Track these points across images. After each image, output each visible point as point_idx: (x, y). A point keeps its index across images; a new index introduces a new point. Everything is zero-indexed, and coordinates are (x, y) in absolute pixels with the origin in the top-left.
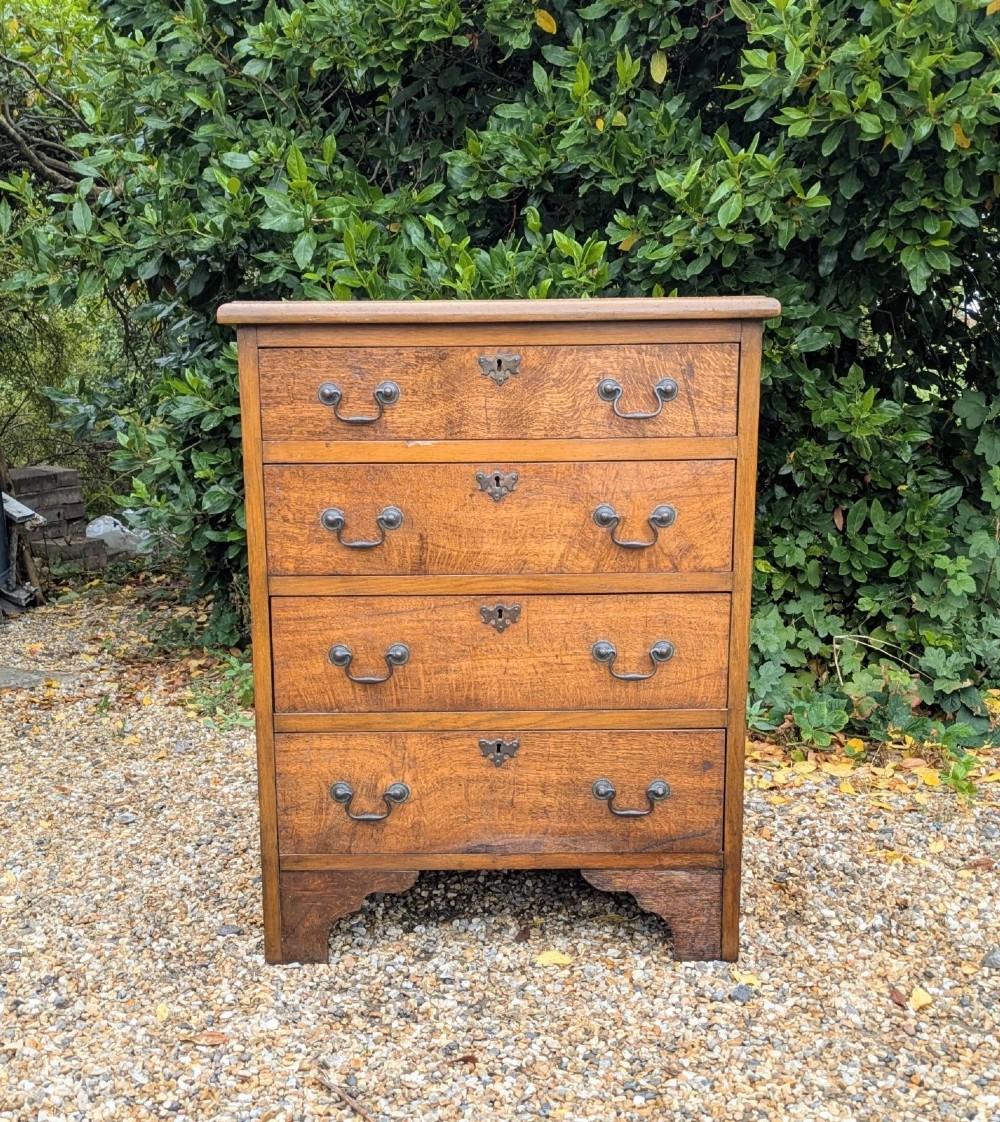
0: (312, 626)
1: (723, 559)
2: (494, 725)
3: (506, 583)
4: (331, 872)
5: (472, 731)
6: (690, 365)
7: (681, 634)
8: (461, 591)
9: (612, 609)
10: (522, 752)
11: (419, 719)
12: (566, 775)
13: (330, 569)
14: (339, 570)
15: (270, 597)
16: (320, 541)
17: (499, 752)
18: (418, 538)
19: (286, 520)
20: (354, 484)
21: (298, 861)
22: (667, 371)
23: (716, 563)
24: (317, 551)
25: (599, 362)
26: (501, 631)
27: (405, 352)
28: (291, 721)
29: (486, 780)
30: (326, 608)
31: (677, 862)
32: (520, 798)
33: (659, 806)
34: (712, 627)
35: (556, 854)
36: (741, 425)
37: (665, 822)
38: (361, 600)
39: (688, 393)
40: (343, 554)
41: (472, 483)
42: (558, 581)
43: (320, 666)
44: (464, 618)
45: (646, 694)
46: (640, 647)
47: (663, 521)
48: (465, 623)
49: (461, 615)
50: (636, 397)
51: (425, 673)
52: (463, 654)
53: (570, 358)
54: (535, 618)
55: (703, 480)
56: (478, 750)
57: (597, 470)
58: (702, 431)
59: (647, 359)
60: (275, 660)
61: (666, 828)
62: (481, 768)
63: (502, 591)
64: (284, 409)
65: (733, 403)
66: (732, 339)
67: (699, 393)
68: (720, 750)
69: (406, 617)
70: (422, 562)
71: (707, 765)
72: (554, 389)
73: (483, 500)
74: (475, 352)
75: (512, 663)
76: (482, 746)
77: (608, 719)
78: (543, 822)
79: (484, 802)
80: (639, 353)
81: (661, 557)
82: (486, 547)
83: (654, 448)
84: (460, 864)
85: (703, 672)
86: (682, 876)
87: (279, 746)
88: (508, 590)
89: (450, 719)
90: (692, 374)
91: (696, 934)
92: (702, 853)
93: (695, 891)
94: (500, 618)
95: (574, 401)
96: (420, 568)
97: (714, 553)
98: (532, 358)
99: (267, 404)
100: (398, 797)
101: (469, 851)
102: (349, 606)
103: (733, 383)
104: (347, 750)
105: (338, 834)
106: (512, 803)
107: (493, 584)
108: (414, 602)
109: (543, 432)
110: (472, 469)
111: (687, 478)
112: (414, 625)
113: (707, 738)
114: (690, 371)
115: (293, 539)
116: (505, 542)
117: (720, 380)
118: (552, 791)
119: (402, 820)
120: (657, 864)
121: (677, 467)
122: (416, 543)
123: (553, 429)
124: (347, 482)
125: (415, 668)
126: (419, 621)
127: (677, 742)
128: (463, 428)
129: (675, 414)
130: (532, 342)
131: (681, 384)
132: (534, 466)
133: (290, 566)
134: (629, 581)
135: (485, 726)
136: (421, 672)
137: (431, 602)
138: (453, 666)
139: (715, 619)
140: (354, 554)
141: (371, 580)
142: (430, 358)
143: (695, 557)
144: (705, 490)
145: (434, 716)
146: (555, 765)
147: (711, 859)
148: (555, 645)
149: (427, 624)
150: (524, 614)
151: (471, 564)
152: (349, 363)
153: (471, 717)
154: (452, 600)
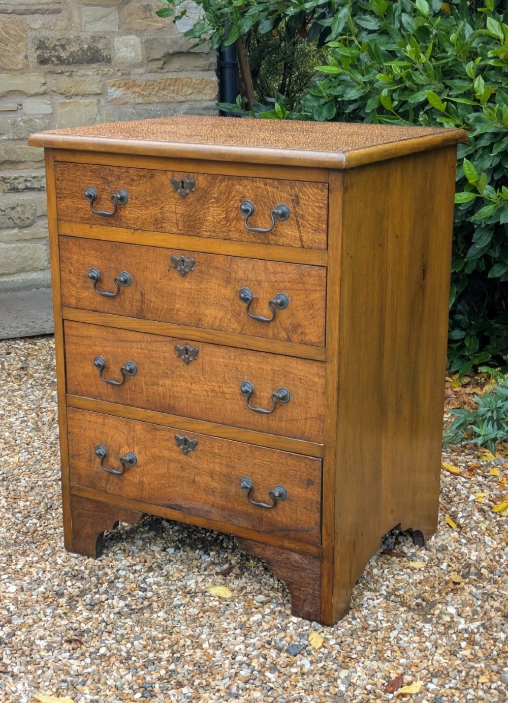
0: (86, 342)
1: (319, 338)
2: (184, 426)
3: (189, 332)
4: (97, 502)
5: (172, 426)
6: (297, 196)
7: (294, 386)
8: (164, 333)
9: (252, 361)
10: (199, 447)
11: (141, 413)
12: (225, 470)
13: (93, 307)
14: (99, 308)
15: (63, 320)
16: (88, 288)
17: (186, 445)
18: (139, 294)
19: (71, 272)
20: (105, 254)
21: (80, 490)
22: (282, 198)
23: (314, 339)
24: (86, 294)
25: (241, 188)
26: (188, 364)
27: (131, 171)
28: (76, 400)
29: (179, 462)
30: (94, 332)
31: (293, 546)
32: (198, 479)
33: (281, 505)
34: (315, 384)
35: (219, 521)
36: (330, 243)
37: (283, 516)
38: (110, 330)
39: (296, 216)
40: (99, 299)
41: (169, 262)
42: (218, 336)
43: (90, 369)
44: (167, 350)
45: (274, 424)
46: (269, 390)
47: (282, 305)
48: (167, 355)
49: (165, 349)
50: (263, 214)
51: (146, 384)
52: (166, 376)
53: (224, 184)
54: (207, 358)
55: (307, 279)
56: (174, 441)
57: (242, 264)
58: (305, 245)
59: (270, 189)
60: (67, 360)
61: (284, 520)
62: (175, 453)
63: (187, 337)
64: (68, 202)
65: (325, 226)
66: (323, 180)
67: (303, 217)
68: (317, 474)
69: (135, 345)
70: (142, 311)
71: (310, 483)
72: (215, 205)
73: (175, 275)
74: (169, 175)
75: (194, 387)
76: (177, 439)
77: (250, 436)
78: (212, 498)
79: (178, 477)
80: (265, 185)
81: (281, 330)
82: (178, 306)
83: (276, 253)
84: (165, 514)
85: (309, 415)
86: (296, 557)
87: (70, 415)
88: (190, 337)
89: (158, 416)
90: (298, 203)
91: (305, 600)
92: (308, 544)
93: (304, 569)
94: (188, 355)
95: (227, 214)
96: (140, 315)
97: (313, 333)
98: (201, 181)
99: (60, 198)
100: (131, 461)
101: (170, 507)
102: (104, 333)
103: (324, 212)
104: (104, 425)
105: (100, 478)
106: (194, 481)
107: (181, 332)
108: (139, 336)
109: (209, 233)
110: (169, 253)
111: (296, 276)
112: (139, 351)
113: (310, 463)
114: (296, 201)
115: (74, 285)
116: (188, 304)
117: (317, 210)
118: (217, 478)
119: (133, 477)
120: (280, 544)
121: (291, 268)
122: (138, 297)
123: (214, 232)
124: (101, 252)
125: (141, 380)
126: (142, 349)
127: (290, 462)
128: (164, 225)
129: (289, 231)
130: (201, 171)
131: (291, 209)
132: (204, 256)
133: (73, 301)
134: (261, 344)
135: (179, 425)
136: (143, 383)
137: (148, 338)
138: (161, 382)
139: (316, 379)
140: (106, 299)
141: (116, 318)
142: (144, 176)
143: (302, 333)
144: (309, 287)
145: (150, 413)
146: (218, 461)
147: (314, 550)
148: (219, 379)
149: (146, 351)
150: (200, 354)
151: (168, 317)
152: (102, 175)
153: (171, 418)
154: (161, 338)
